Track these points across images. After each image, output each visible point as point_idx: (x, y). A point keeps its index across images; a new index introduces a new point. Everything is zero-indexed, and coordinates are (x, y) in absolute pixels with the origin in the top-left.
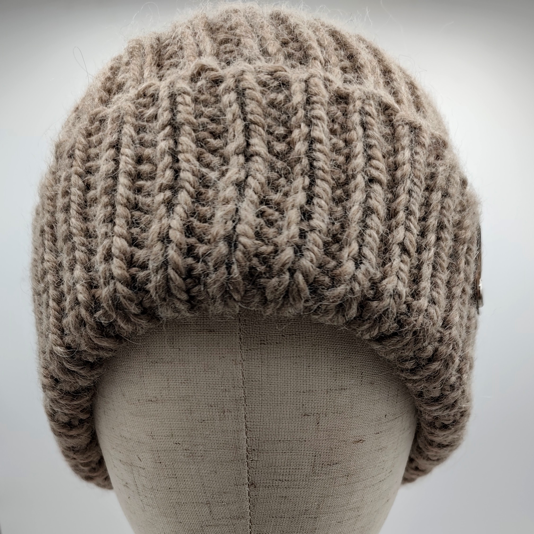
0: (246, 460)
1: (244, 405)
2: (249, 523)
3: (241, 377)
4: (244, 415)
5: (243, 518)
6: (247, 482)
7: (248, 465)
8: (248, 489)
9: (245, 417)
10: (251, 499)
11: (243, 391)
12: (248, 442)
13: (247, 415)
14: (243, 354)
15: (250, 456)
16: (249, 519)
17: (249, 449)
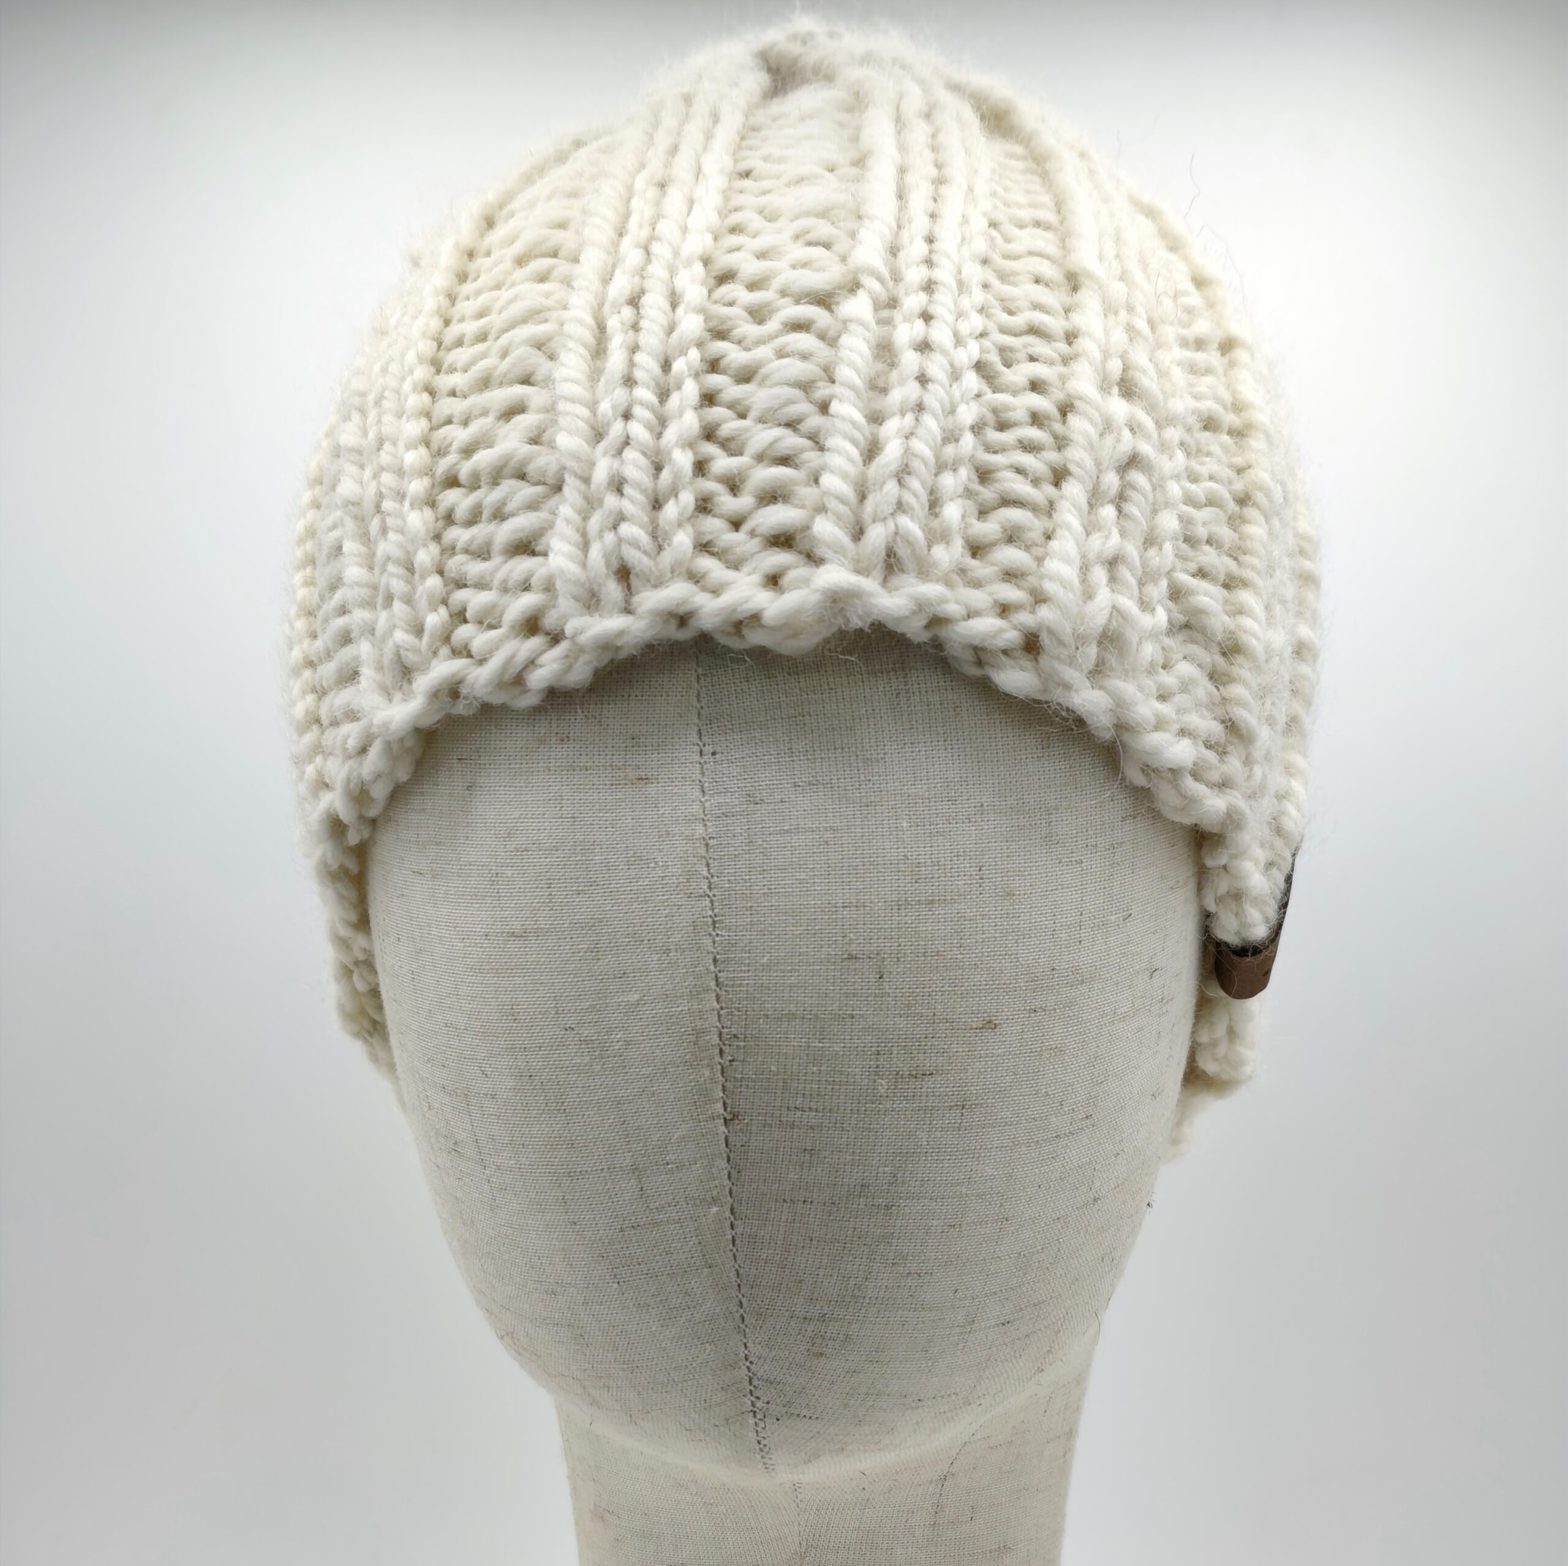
0: (718, 1059)
1: (710, 935)
2: (728, 1214)
3: (705, 873)
4: (711, 956)
5: (715, 1201)
6: (722, 1111)
7: (723, 1072)
8: (723, 1128)
9: (715, 960)
10: (732, 1155)
11: (707, 902)
12: (722, 1018)
13: (718, 957)
14: (709, 824)
15: (726, 1049)
16: (729, 1206)
17: (724, 1035)
